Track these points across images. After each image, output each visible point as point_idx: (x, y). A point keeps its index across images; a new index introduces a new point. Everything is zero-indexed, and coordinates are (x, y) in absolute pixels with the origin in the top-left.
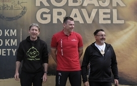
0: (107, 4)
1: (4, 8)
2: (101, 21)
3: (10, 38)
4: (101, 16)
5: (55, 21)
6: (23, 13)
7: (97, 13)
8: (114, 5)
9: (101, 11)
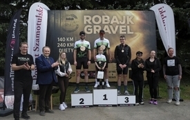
0: (124, 23)
1: (66, 25)
2: (121, 33)
3: (70, 42)
4: (121, 30)
5: (95, 33)
6: (77, 28)
7: (119, 28)
8: (128, 23)
9: (121, 27)
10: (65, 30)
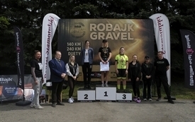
1: (74, 32)
3: (77, 47)
4: (122, 36)
5: (99, 39)
7: (120, 35)
8: (129, 30)
10: (73, 36)
